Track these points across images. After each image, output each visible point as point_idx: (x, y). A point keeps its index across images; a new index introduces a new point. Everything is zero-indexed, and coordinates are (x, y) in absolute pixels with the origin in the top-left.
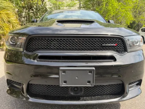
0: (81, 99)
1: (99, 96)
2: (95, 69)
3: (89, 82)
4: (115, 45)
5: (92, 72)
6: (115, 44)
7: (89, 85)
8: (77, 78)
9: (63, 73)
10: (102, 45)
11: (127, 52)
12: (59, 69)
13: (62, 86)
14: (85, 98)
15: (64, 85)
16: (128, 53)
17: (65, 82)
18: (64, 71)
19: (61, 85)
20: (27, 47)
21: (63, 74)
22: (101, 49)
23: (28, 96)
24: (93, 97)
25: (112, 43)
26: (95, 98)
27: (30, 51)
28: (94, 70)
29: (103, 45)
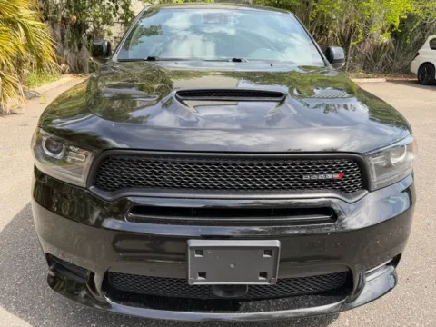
0: (242, 308)
1: (287, 300)
2: (282, 244)
3: (264, 275)
4: (336, 176)
5: (273, 252)
6: (337, 173)
7: (262, 282)
8: (232, 266)
9: (197, 253)
10: (301, 177)
11: (367, 192)
12: (187, 245)
13: (195, 284)
14: (251, 304)
15: (200, 282)
16: (370, 191)
17: (202, 275)
18: (200, 250)
19: (193, 281)
20: (98, 177)
21: (196, 256)
22: (299, 188)
23: (108, 299)
24: (270, 301)
25: (329, 173)
26: (277, 305)
27: (106, 190)
28: (277, 248)
29: (304, 178)
